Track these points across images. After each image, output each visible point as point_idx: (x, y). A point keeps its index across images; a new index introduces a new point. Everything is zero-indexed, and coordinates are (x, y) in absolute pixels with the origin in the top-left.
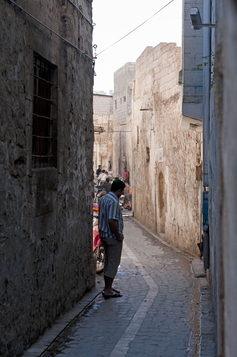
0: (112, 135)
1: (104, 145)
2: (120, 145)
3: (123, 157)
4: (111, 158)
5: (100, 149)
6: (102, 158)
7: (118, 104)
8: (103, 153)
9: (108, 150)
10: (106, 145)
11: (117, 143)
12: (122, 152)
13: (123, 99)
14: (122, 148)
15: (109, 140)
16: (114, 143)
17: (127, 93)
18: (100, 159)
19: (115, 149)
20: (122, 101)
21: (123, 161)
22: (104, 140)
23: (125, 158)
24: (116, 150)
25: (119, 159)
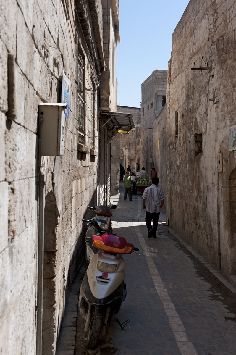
0: (140, 140)
1: (132, 149)
2: (147, 148)
3: (150, 159)
4: (139, 160)
5: (129, 153)
6: (131, 160)
7: (145, 111)
8: (132, 156)
9: (136, 153)
10: (134, 149)
11: (144, 146)
12: (149, 154)
13: (150, 106)
14: (149, 150)
15: (137, 144)
16: (142, 146)
17: (154, 99)
18: (129, 161)
19: (142, 152)
20: (149, 108)
21: (150, 163)
22: (133, 145)
23: (152, 160)
24: (144, 153)
25: (146, 161)
